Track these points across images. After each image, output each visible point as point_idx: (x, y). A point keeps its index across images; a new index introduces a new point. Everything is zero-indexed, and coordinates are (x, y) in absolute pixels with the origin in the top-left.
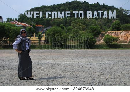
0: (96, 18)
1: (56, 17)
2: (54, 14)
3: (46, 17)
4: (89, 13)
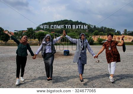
0: (77, 29)
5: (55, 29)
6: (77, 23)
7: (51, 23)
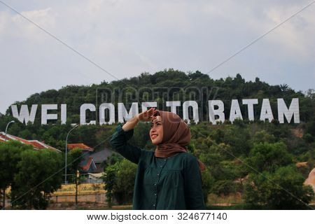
0: (237, 122)
1: (112, 120)
2: (107, 111)
3: (78, 122)
4: (216, 108)
5: (106, 128)
6: (235, 89)
7: (84, 90)
